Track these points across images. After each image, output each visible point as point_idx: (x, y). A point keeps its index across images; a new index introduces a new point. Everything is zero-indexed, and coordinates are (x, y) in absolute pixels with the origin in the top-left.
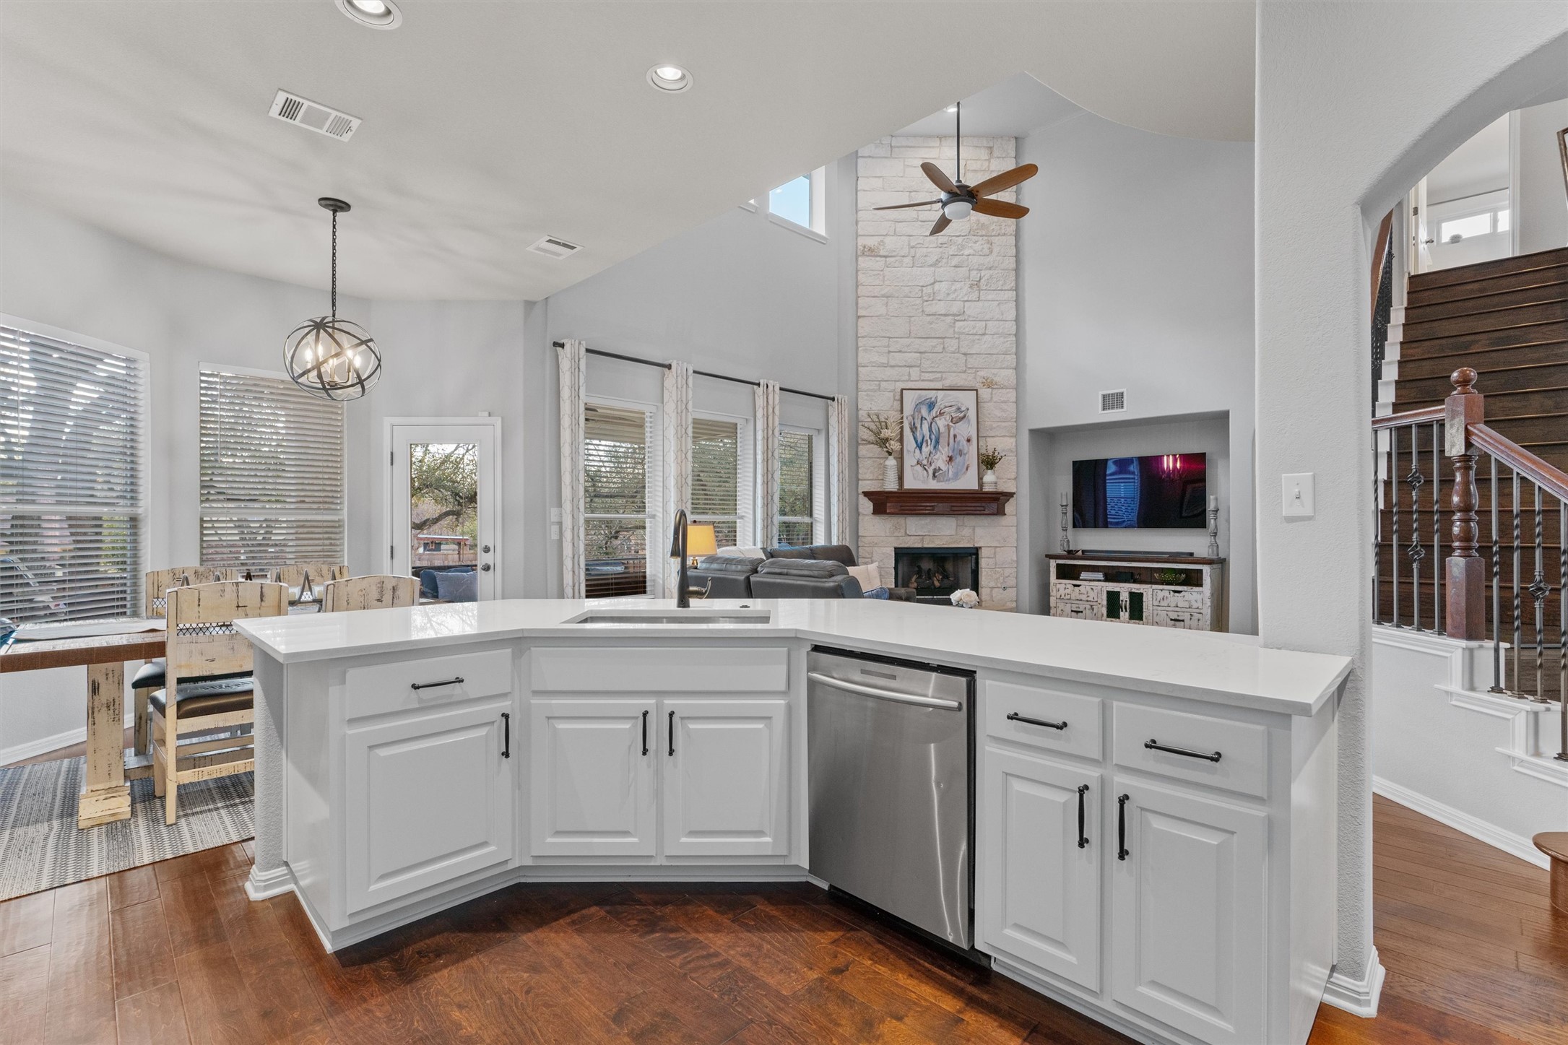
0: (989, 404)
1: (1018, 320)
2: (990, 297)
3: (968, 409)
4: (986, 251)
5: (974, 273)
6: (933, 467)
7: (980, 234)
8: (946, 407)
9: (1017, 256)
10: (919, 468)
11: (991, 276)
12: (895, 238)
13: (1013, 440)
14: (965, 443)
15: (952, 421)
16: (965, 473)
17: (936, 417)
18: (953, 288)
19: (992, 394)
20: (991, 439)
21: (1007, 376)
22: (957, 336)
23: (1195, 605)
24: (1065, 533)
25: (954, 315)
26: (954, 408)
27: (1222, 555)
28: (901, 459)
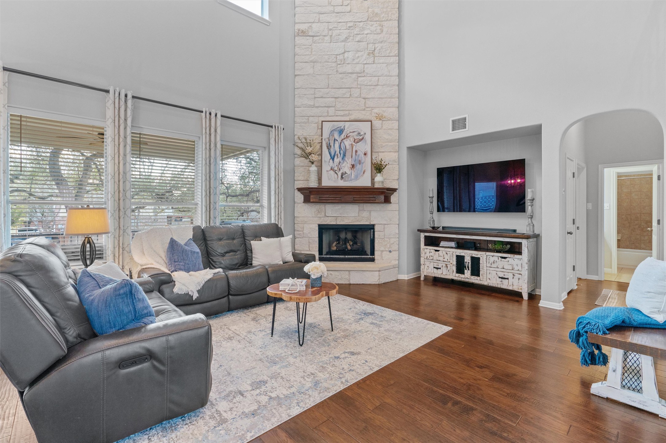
0: (380, 131)
1: (400, 75)
2: (381, 61)
3: (365, 134)
4: (379, 31)
5: (370, 46)
6: (341, 171)
7: (375, 20)
8: (350, 133)
9: (399, 34)
10: (332, 172)
11: (382, 47)
12: (319, 24)
13: (396, 154)
14: (363, 155)
15: (354, 142)
16: (362, 176)
17: (344, 139)
18: (357, 55)
19: (382, 124)
20: (382, 153)
21: (392, 112)
22: (359, 87)
23: (516, 268)
24: (432, 215)
25: (357, 73)
26: (356, 133)
27: (537, 232)
28: (320, 167)
